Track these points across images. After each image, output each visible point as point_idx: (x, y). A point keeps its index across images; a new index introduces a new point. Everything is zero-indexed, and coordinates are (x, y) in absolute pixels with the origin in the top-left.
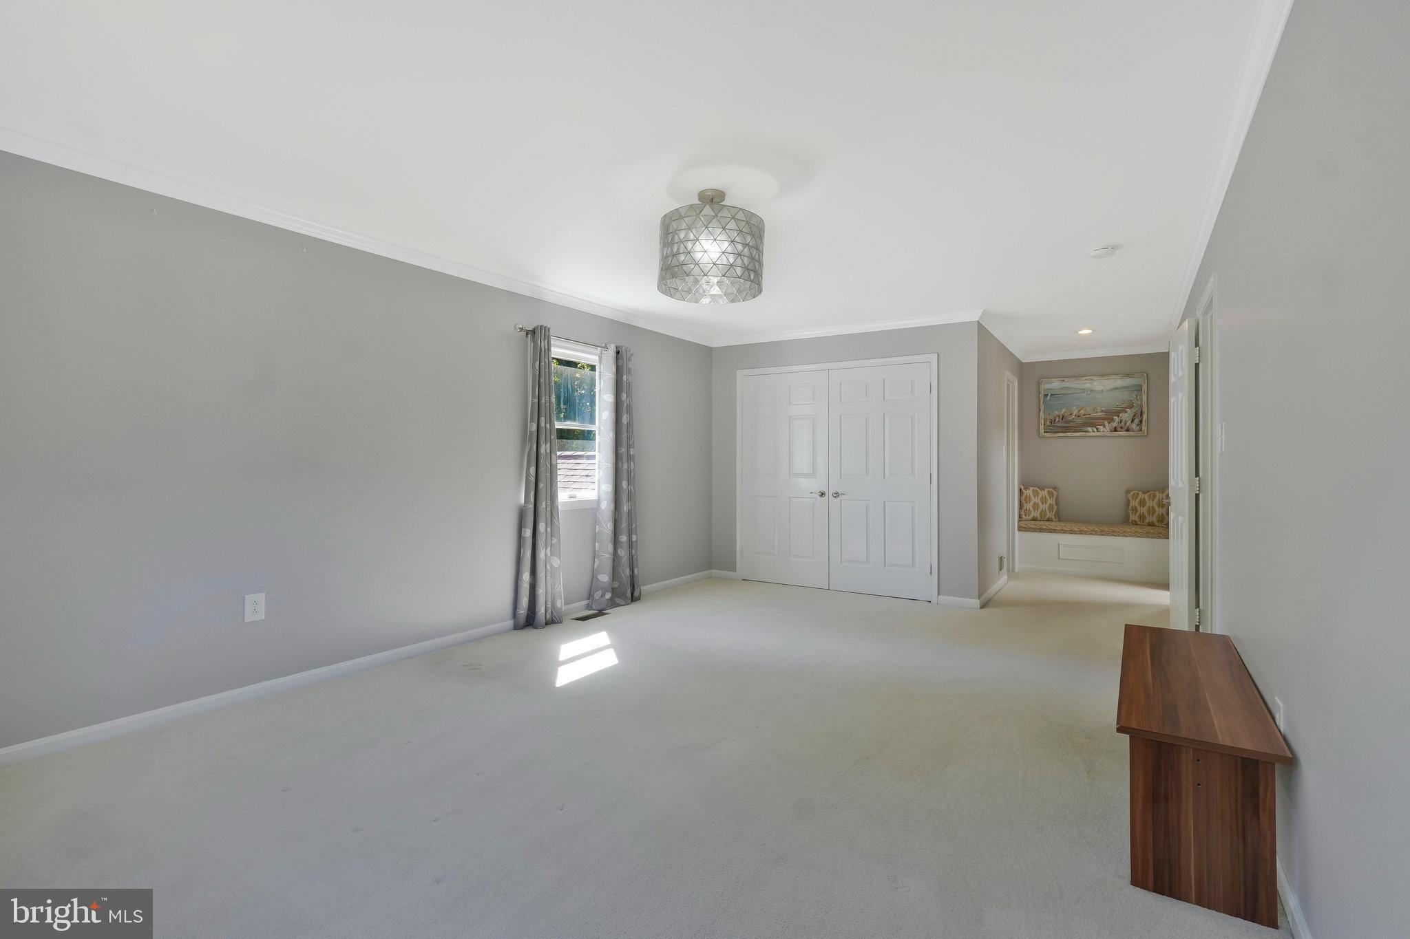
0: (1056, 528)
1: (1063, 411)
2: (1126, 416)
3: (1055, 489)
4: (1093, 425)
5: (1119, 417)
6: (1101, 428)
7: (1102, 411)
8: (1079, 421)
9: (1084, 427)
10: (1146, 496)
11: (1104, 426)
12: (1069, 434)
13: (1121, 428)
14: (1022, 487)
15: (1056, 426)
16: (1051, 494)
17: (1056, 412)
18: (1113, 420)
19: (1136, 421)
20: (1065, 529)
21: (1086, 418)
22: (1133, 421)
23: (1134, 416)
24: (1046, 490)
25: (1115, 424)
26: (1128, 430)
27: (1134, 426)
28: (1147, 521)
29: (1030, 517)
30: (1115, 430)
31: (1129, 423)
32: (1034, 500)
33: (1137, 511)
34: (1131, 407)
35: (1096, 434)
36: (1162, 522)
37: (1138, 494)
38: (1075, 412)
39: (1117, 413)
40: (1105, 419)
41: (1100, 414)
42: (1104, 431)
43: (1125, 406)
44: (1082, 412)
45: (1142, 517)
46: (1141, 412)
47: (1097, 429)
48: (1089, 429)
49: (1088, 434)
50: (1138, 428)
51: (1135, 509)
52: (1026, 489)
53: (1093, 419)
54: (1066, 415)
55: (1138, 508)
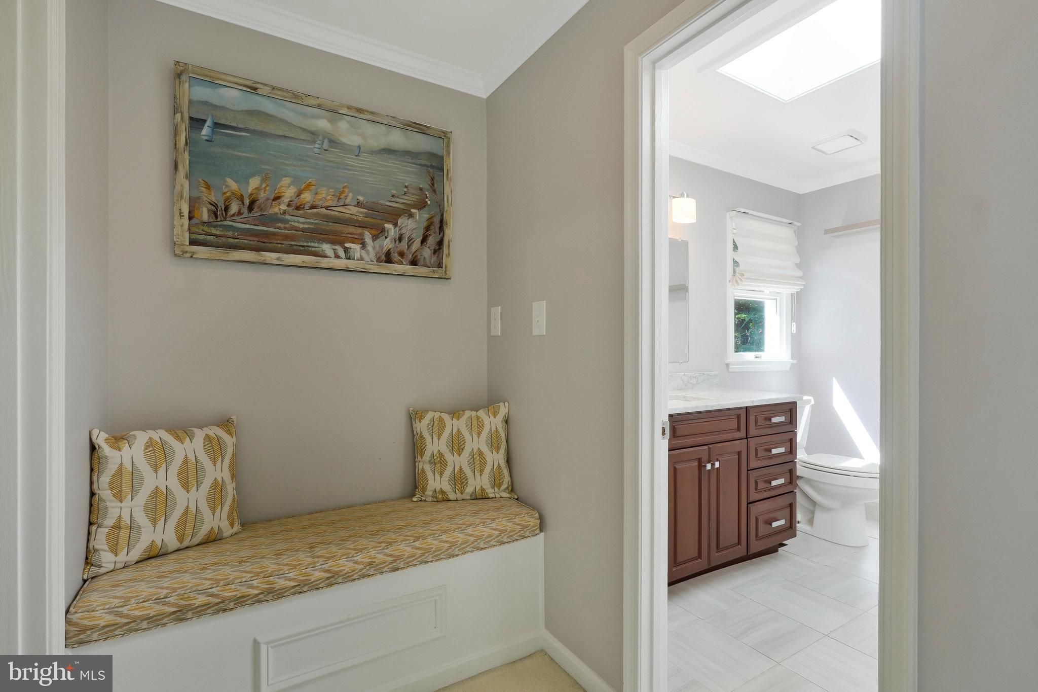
0: (245, 590)
1: (254, 183)
2: (412, 226)
3: (226, 424)
4: (337, 239)
5: (395, 225)
6: (355, 247)
7: (359, 204)
8: (300, 222)
9: (314, 239)
10: (461, 424)
11: (364, 245)
12: (271, 257)
13: (402, 254)
14: (101, 439)
15: (235, 229)
16: (214, 448)
17: (233, 185)
18: (380, 232)
19: (432, 241)
20: (281, 583)
21: (317, 215)
22: (424, 240)
23: (427, 228)
24: (199, 435)
25: (387, 244)
26: (414, 263)
27: (427, 253)
28: (469, 490)
29: (136, 553)
30: (388, 259)
31: (416, 245)
32: (151, 481)
33: (444, 463)
34: (421, 205)
35: (342, 263)
36: (499, 486)
37: (441, 420)
38: (289, 193)
39: (394, 216)
40: (363, 226)
41: (354, 210)
42: (362, 259)
43: (409, 199)
44: (307, 197)
45: (459, 480)
46: (442, 221)
47: (346, 250)
48: (327, 248)
49: (324, 262)
50: (434, 259)
51: (439, 462)
52: (118, 439)
53: (337, 221)
54: (262, 195)
55: (449, 457)
